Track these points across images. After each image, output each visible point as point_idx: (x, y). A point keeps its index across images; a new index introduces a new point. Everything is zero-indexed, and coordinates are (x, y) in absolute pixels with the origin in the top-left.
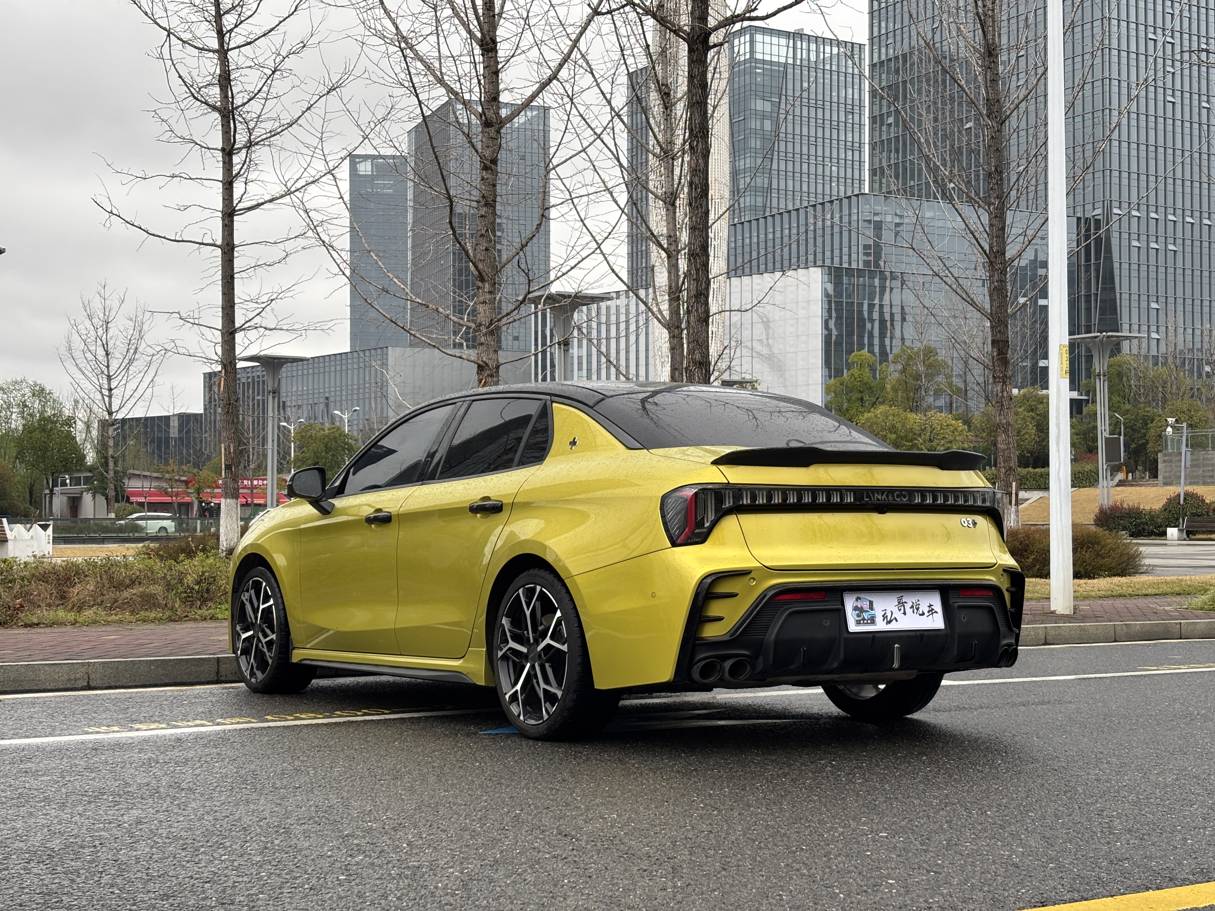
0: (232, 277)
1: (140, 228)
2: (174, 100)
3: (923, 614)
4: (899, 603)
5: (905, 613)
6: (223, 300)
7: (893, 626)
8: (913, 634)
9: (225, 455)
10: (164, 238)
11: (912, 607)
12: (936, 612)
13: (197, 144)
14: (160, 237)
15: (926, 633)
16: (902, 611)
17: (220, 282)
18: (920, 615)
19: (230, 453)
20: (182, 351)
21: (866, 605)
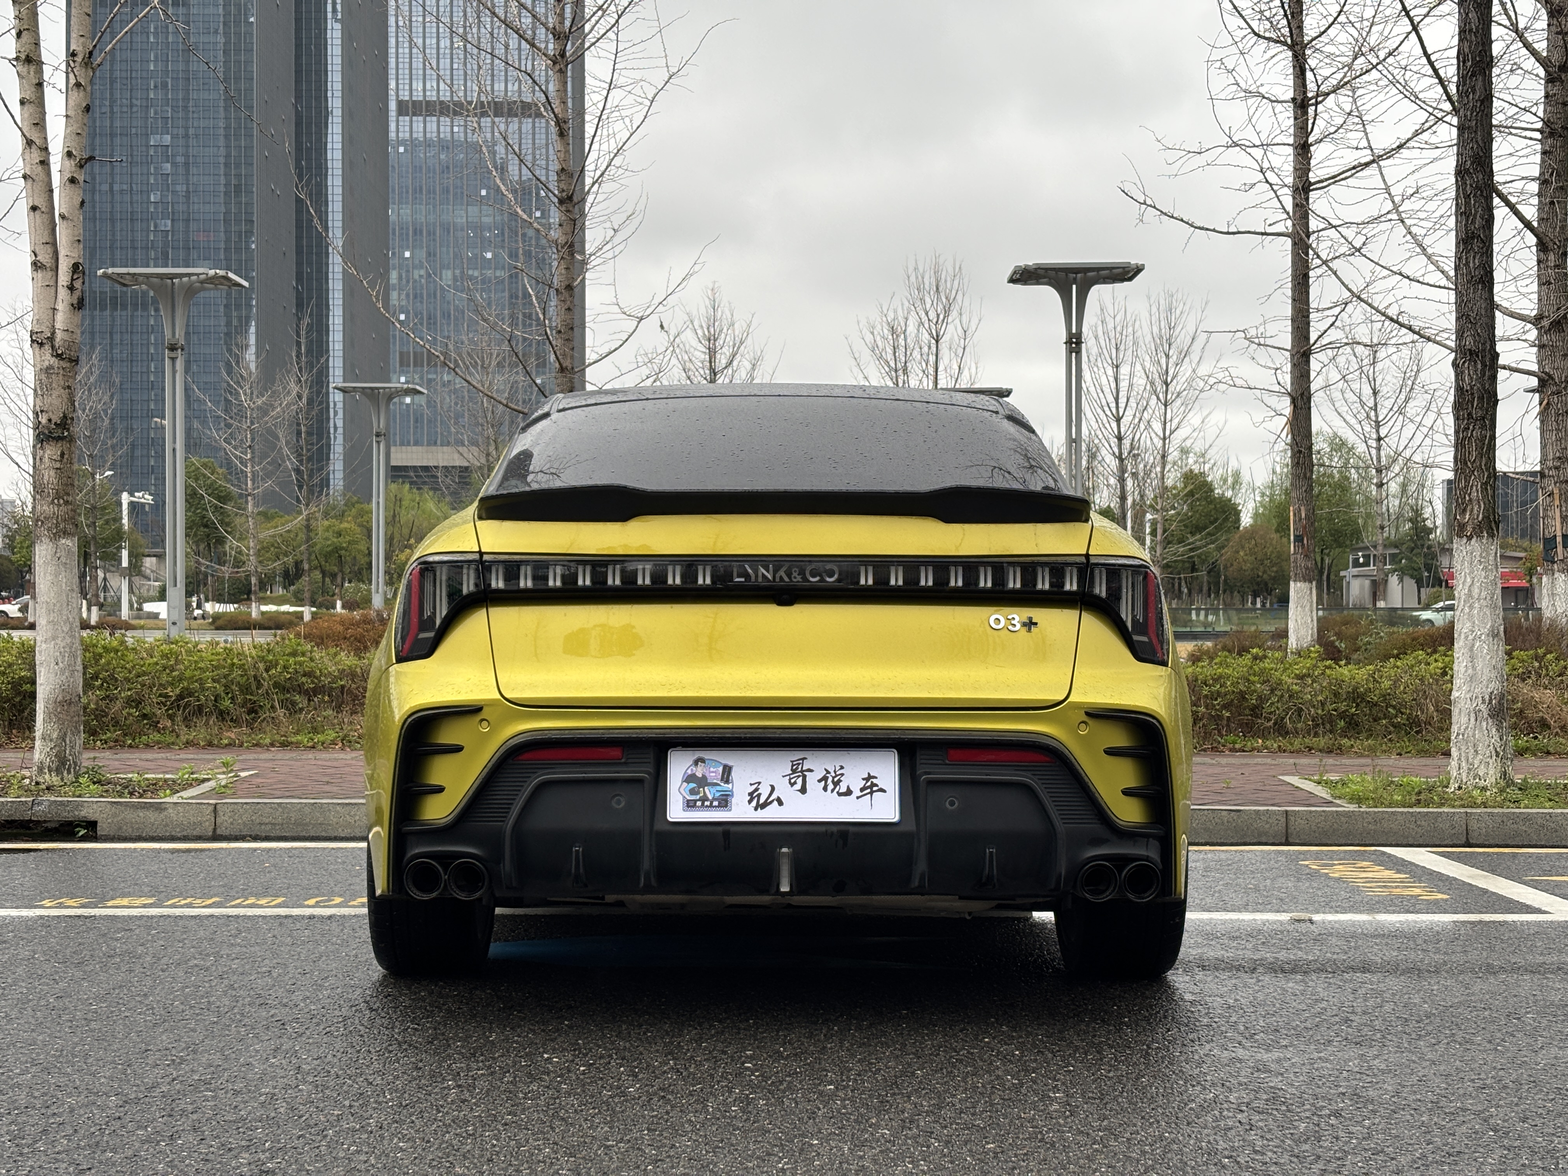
0: (1306, 277)
1: (1182, 220)
2: (1232, 42)
3: (849, 792)
4: (794, 771)
5: (803, 790)
6: (1294, 308)
7: (772, 814)
8: (823, 829)
9: (1295, 521)
10: (1214, 230)
11: (825, 779)
12: (882, 790)
13: (1264, 97)
14: (1207, 229)
15: (852, 829)
16: (798, 786)
17: (1290, 285)
18: (840, 794)
19: (1300, 519)
20: (1239, 382)
21: (714, 773)
